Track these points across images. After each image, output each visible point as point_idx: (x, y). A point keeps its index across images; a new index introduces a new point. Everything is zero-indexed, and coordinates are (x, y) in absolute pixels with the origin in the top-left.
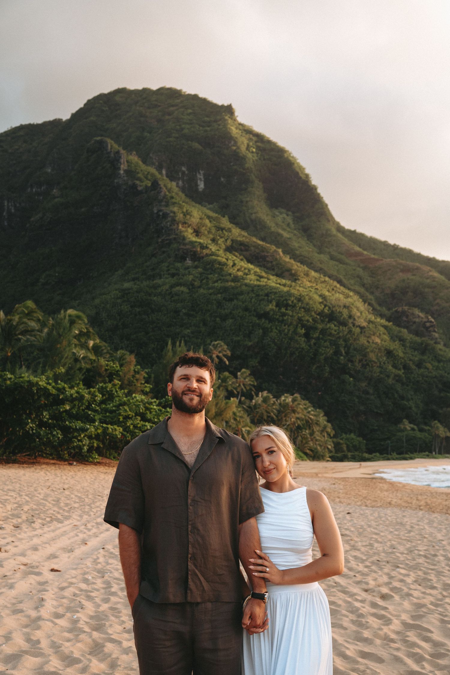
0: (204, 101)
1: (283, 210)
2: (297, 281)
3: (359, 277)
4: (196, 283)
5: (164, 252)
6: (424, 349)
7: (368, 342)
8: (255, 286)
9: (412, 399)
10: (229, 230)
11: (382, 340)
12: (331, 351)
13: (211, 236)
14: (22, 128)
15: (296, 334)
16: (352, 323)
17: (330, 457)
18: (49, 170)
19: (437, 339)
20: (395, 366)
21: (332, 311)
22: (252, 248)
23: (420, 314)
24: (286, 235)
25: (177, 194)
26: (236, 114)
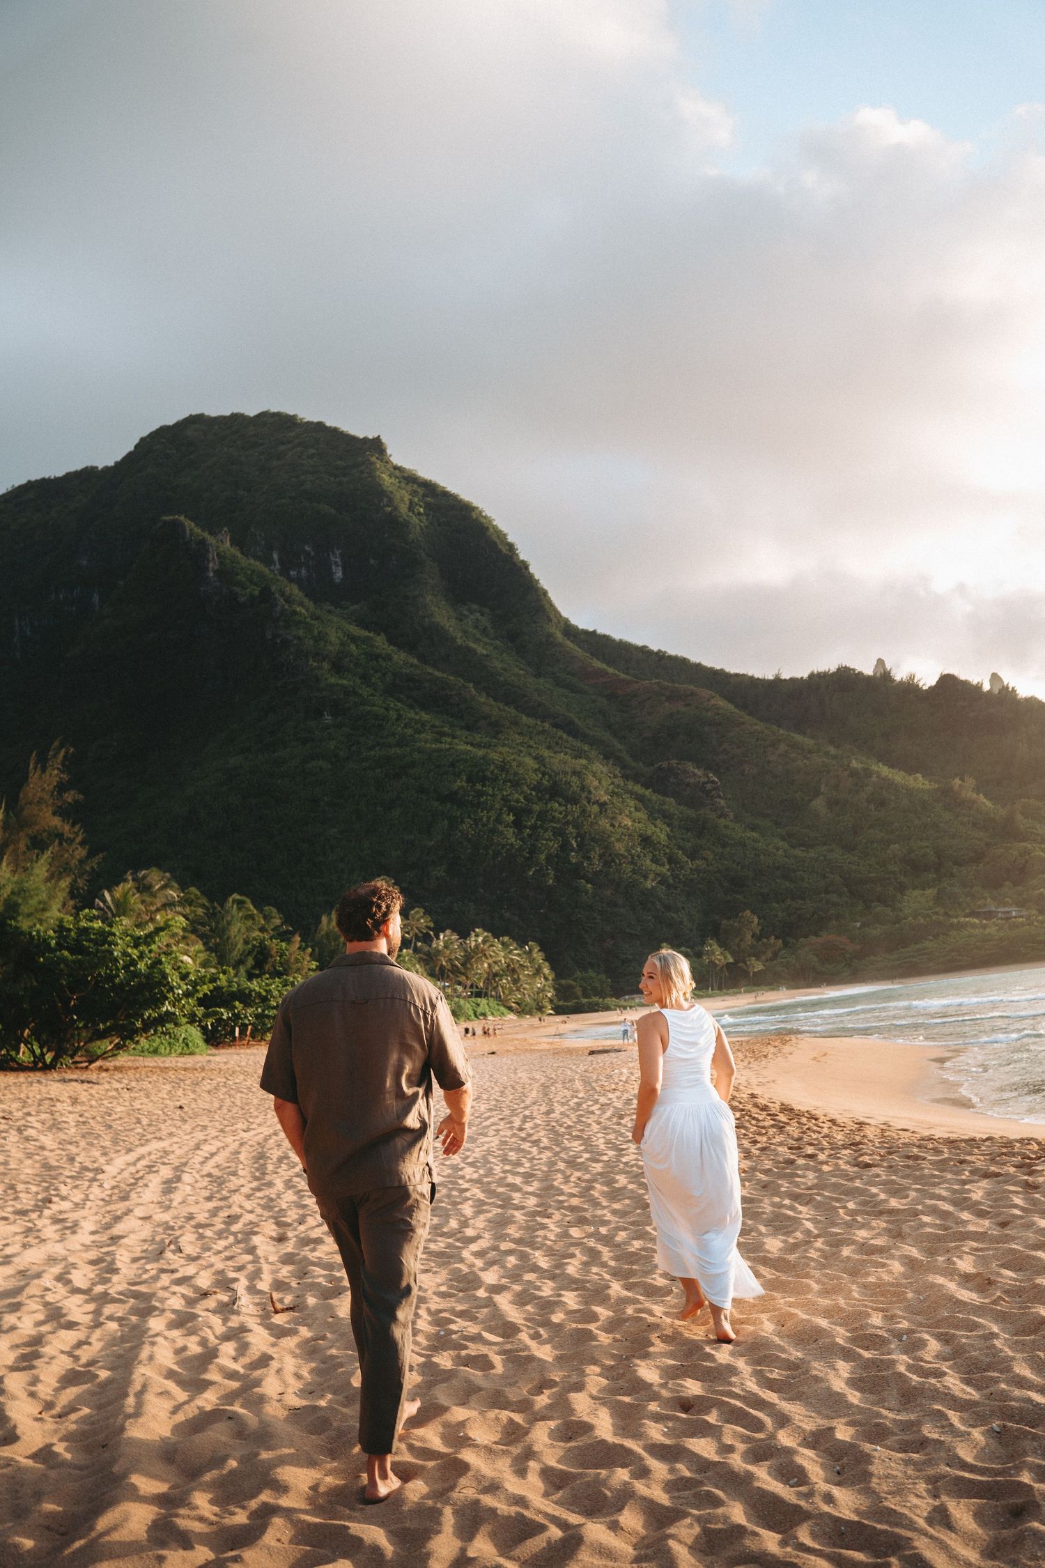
0: (335, 432)
1: (475, 607)
2: (500, 735)
3: (601, 712)
4: (341, 753)
5: (287, 704)
6: (701, 828)
7: (613, 825)
8: (434, 750)
9: (683, 908)
10: (389, 658)
11: (634, 821)
12: (556, 846)
13: (360, 671)
14: (30, 486)
15: (501, 823)
16: (587, 797)
17: (552, 1009)
18: (85, 562)
19: (723, 808)
20: (655, 860)
21: (555, 783)
22: (427, 684)
23: (696, 771)
24: (481, 650)
25: (301, 604)
26: (389, 452)
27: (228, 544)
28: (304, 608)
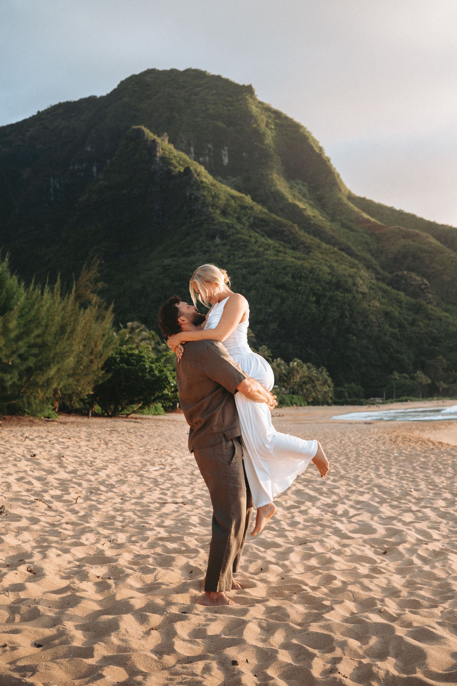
0: (227, 82)
1: (300, 181)
2: (310, 254)
3: (366, 243)
5: (196, 231)
6: (417, 309)
7: (369, 306)
8: (274, 260)
9: (405, 353)
10: (252, 208)
11: (381, 304)
12: (338, 315)
13: (236, 215)
14: (60, 105)
15: (309, 301)
16: (356, 290)
17: (333, 402)
18: (89, 149)
19: (430, 299)
20: (391, 326)
21: (339, 281)
22: (272, 224)
23: (417, 278)
24: (301, 205)
25: (206, 177)
26: (256, 93)
27: (167, 142)
28: (207, 178)
